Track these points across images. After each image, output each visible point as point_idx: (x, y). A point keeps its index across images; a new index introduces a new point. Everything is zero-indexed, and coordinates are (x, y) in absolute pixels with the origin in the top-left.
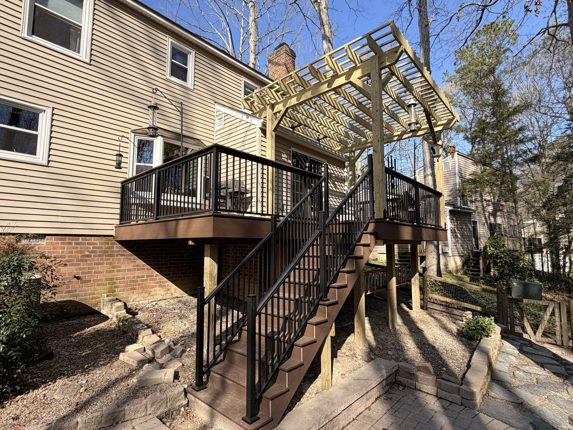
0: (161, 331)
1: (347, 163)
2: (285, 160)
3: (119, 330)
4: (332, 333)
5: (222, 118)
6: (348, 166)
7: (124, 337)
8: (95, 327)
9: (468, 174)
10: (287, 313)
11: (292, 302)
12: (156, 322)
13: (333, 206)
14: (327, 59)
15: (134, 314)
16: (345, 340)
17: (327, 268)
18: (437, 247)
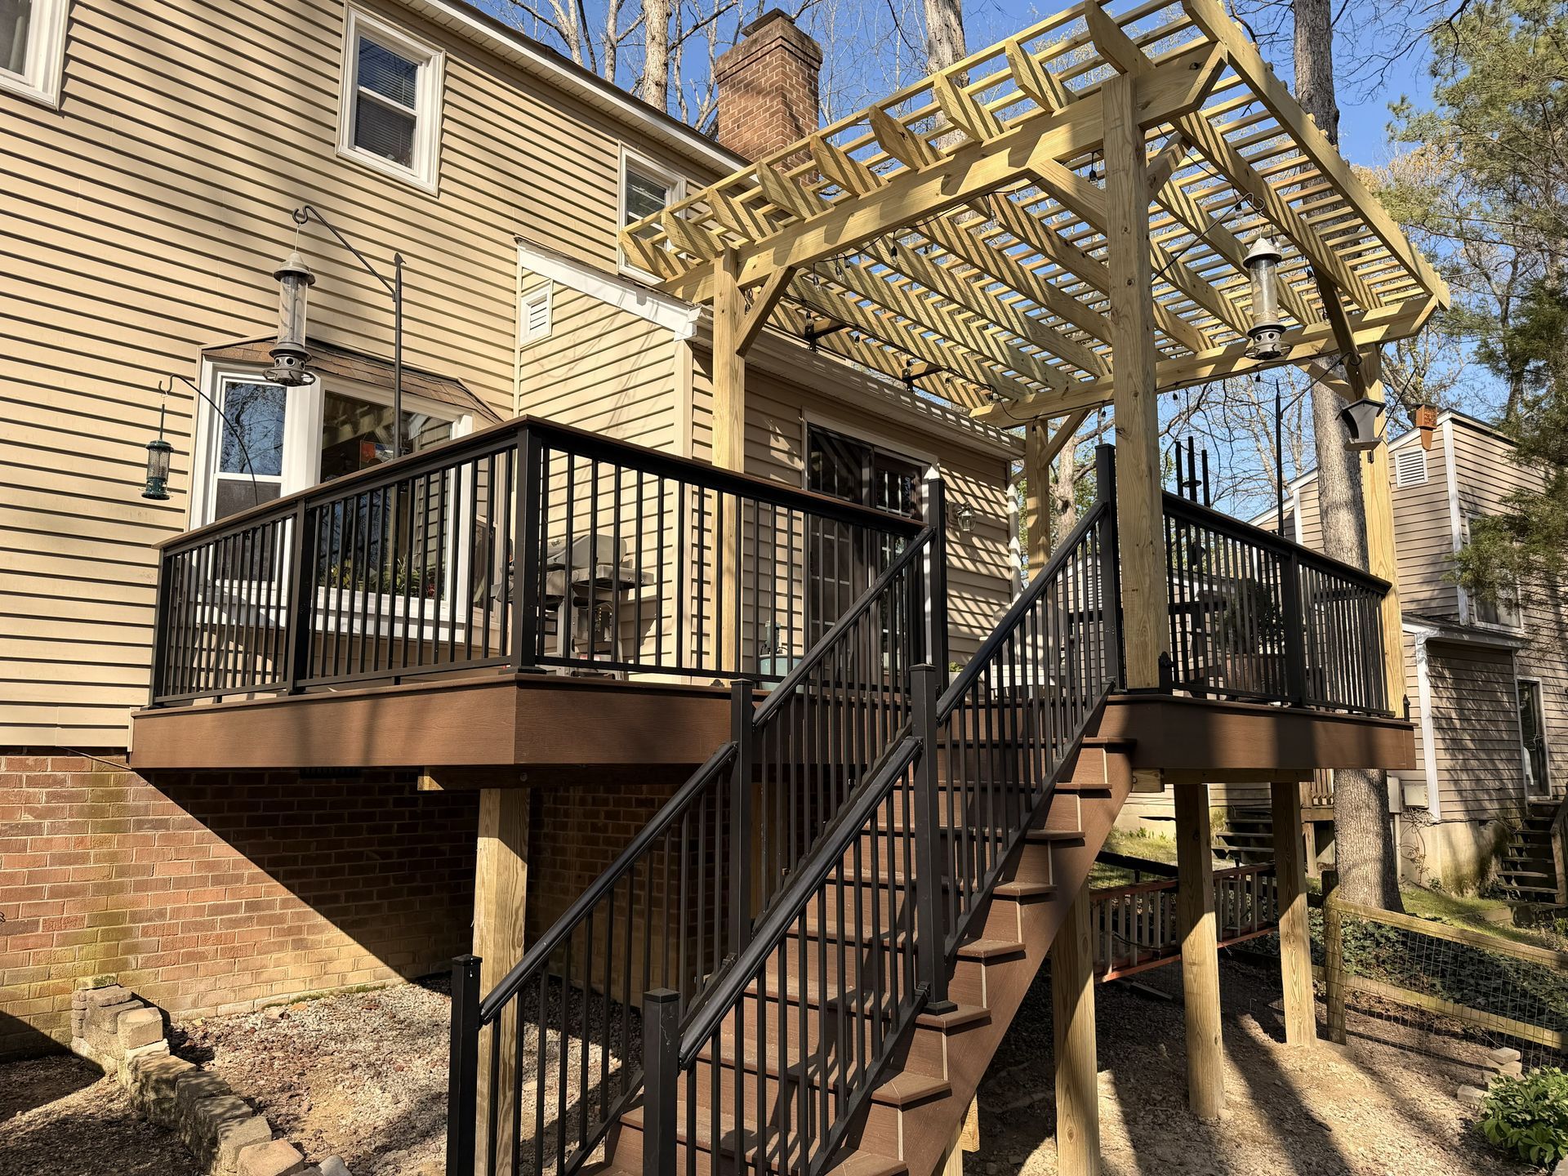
0: (300, 1126)
1: (1017, 467)
2: (783, 457)
3: (144, 1120)
4: (969, 1138)
5: (544, 300)
6: (1021, 476)
7: (162, 1149)
8: (50, 1106)
9: (1497, 498)
10: (794, 1058)
11: (814, 1016)
12: (282, 1090)
13: (965, 629)
14: (939, 91)
15: (199, 1056)
16: (1020, 1165)
17: (945, 881)
18: (1380, 789)
